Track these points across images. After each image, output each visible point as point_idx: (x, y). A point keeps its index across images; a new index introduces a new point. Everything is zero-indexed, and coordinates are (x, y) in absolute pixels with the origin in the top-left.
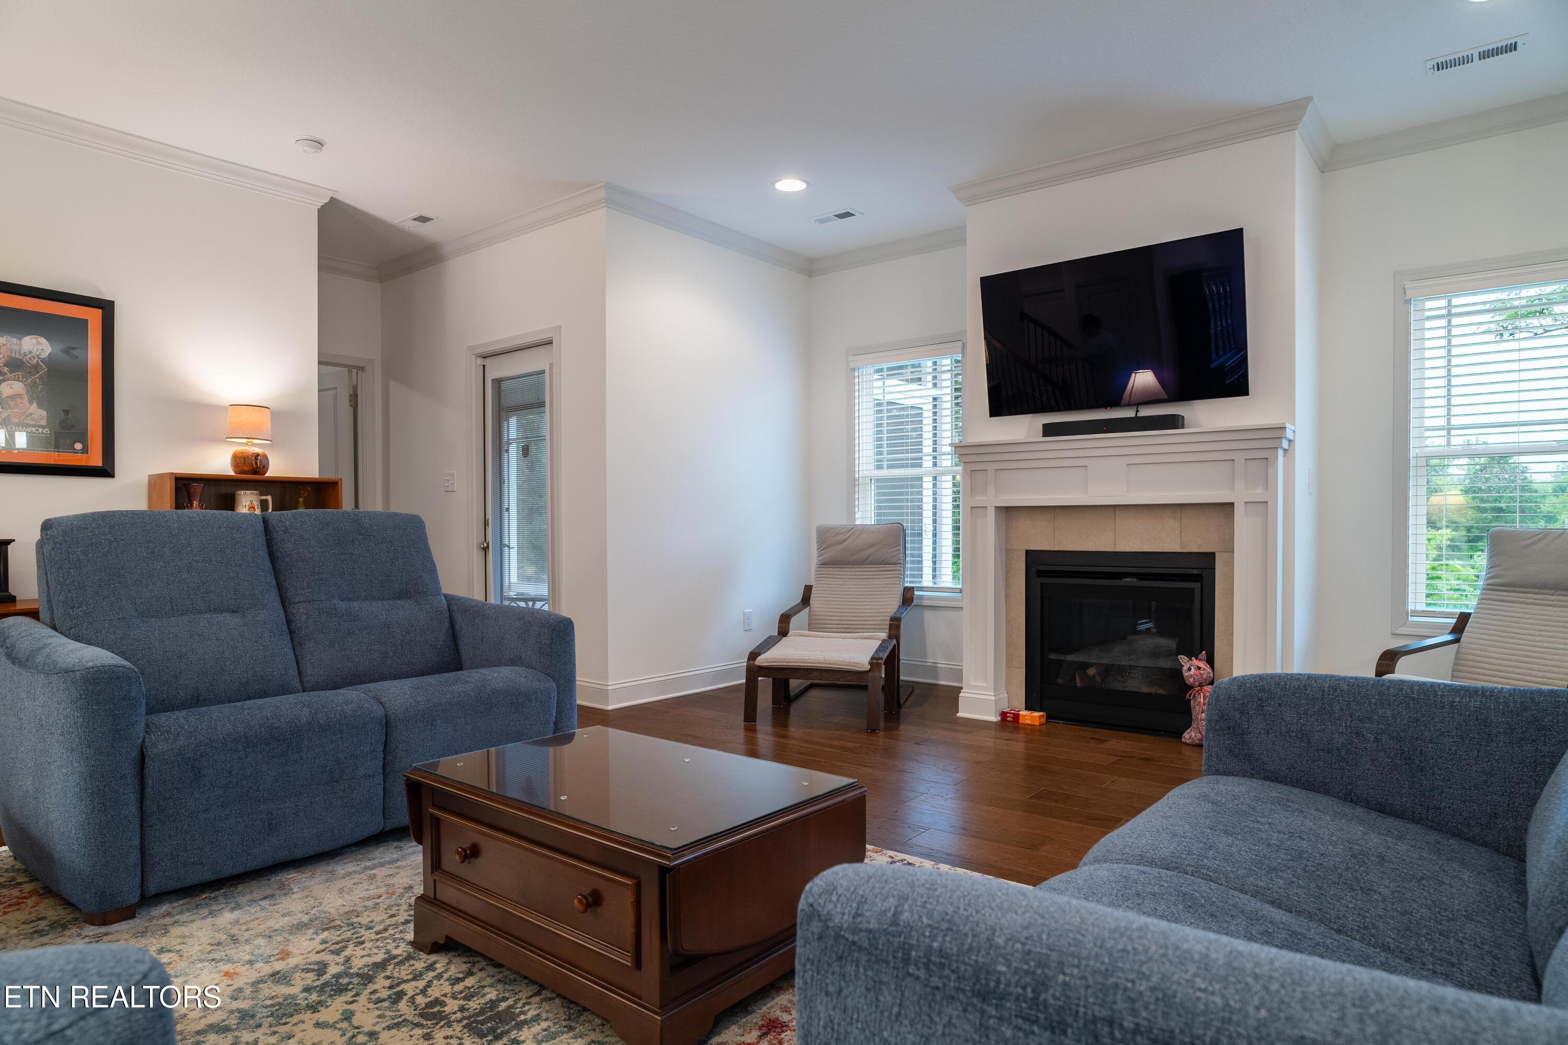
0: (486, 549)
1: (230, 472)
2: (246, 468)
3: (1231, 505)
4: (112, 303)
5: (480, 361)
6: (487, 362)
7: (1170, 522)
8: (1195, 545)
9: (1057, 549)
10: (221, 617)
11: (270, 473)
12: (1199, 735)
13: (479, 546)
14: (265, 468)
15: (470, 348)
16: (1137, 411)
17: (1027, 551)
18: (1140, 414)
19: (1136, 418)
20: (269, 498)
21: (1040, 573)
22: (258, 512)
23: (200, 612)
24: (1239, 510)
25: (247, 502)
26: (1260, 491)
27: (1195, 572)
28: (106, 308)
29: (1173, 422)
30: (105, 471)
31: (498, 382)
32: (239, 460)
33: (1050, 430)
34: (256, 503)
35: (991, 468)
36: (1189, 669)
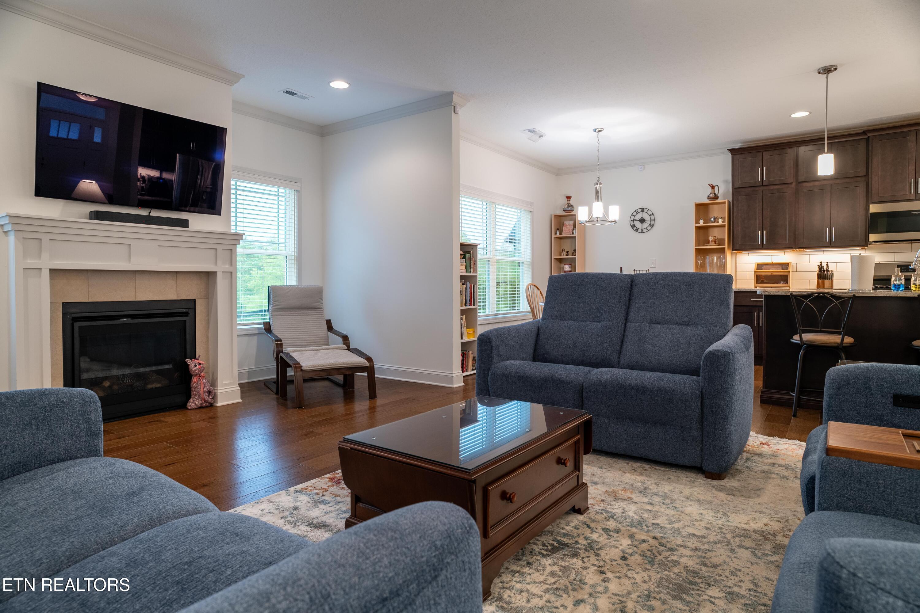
3: (215, 273)
7: (170, 282)
8: (184, 296)
9: (90, 300)
12: (200, 402)
16: (150, 212)
17: (63, 303)
18: (151, 215)
19: (149, 217)
21: (75, 320)
24: (219, 276)
26: (227, 266)
27: (184, 310)
29: (184, 224)
35: (45, 237)
36: (195, 366)
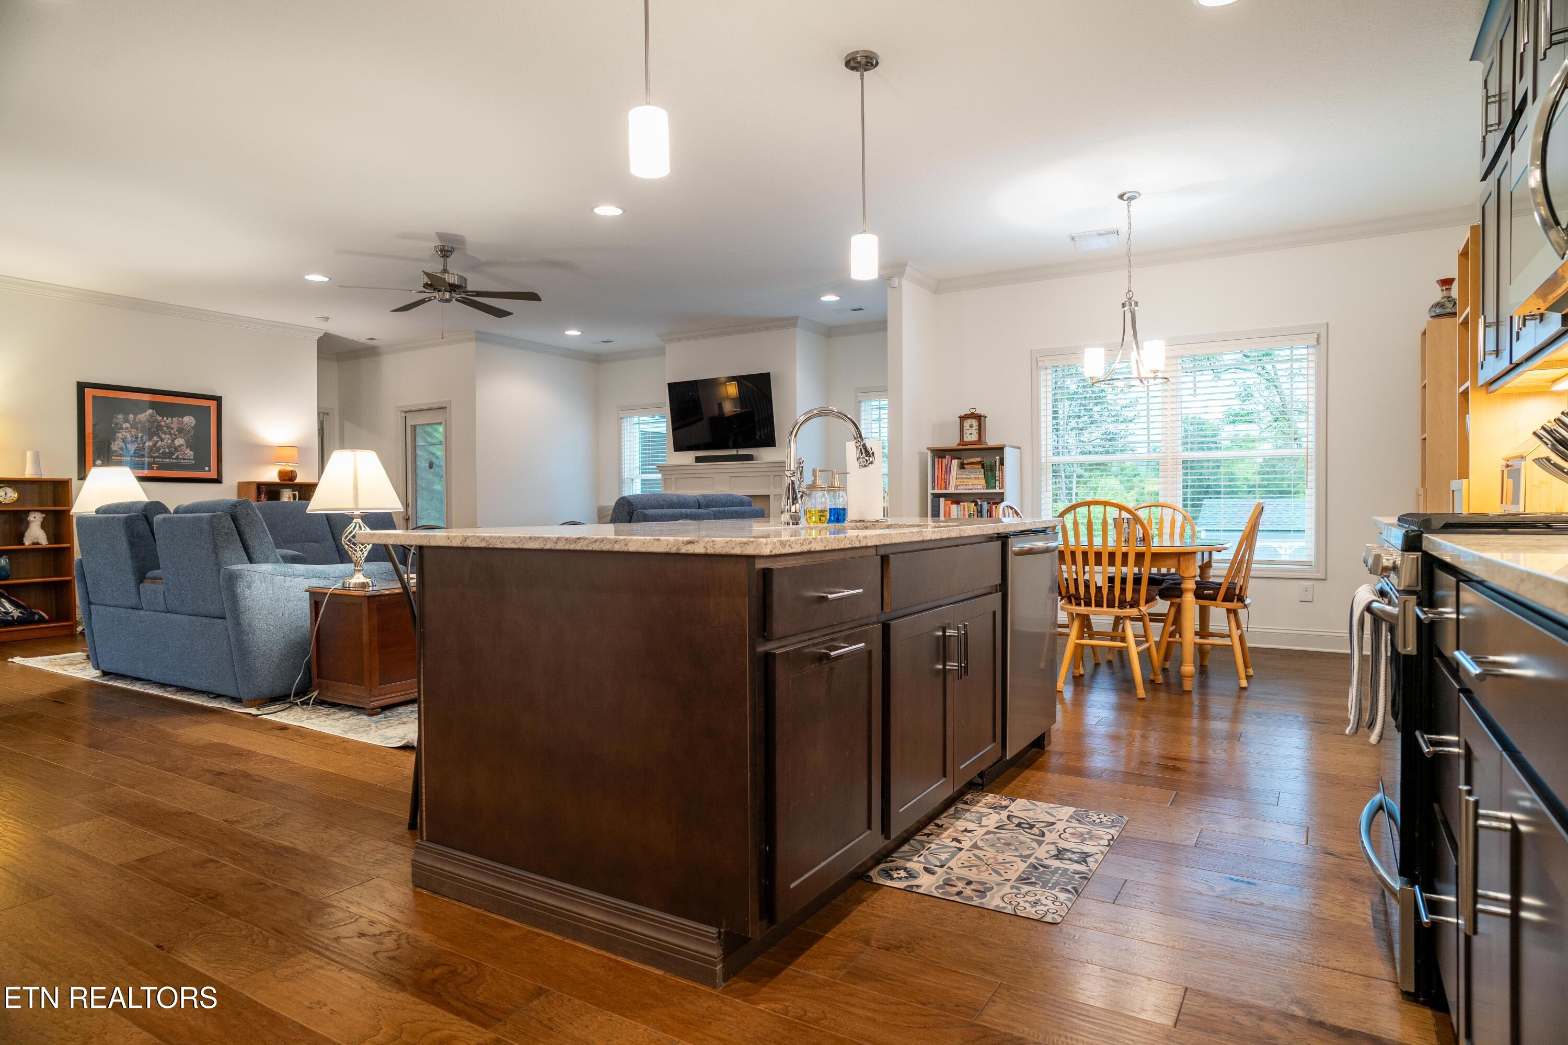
0: (407, 520)
1: (277, 480)
2: (287, 478)
3: (768, 496)
4: (221, 398)
5: (403, 415)
6: (407, 415)
10: (312, 544)
11: (297, 481)
13: (404, 518)
14: (296, 477)
15: (398, 407)
16: (737, 452)
19: (736, 456)
20: (297, 493)
22: (292, 500)
23: (304, 542)
24: (771, 497)
25: (287, 495)
26: (779, 490)
28: (218, 400)
29: (749, 458)
30: (218, 481)
31: (414, 427)
32: (282, 474)
33: (699, 460)
34: (291, 496)
35: (674, 477)
